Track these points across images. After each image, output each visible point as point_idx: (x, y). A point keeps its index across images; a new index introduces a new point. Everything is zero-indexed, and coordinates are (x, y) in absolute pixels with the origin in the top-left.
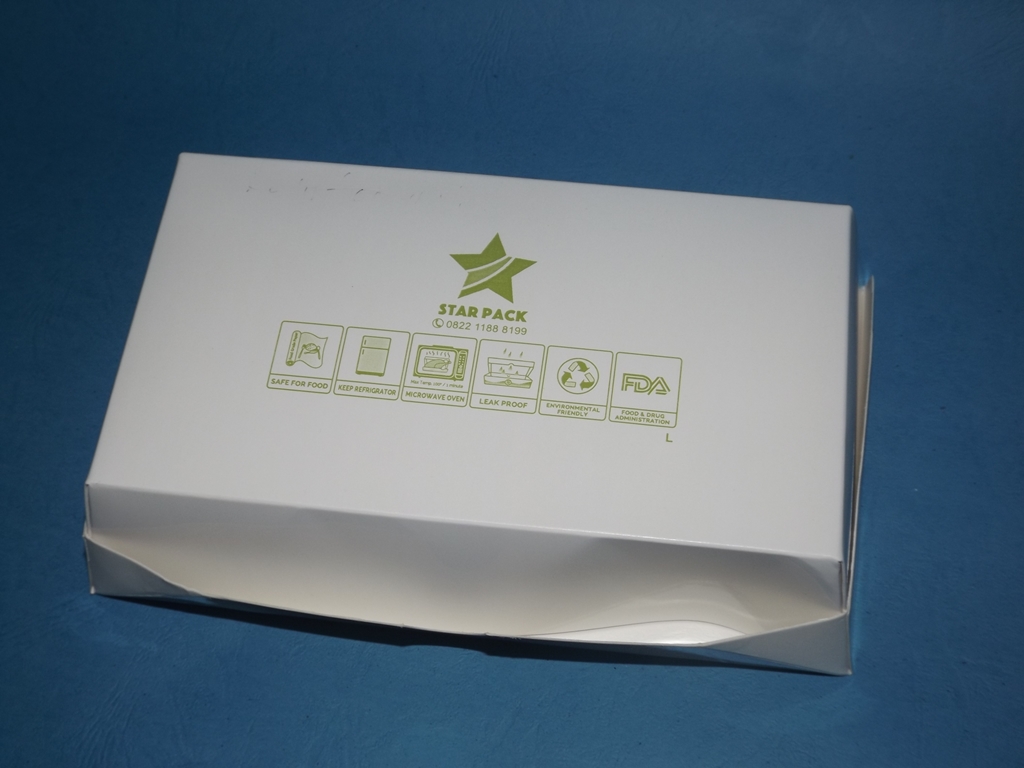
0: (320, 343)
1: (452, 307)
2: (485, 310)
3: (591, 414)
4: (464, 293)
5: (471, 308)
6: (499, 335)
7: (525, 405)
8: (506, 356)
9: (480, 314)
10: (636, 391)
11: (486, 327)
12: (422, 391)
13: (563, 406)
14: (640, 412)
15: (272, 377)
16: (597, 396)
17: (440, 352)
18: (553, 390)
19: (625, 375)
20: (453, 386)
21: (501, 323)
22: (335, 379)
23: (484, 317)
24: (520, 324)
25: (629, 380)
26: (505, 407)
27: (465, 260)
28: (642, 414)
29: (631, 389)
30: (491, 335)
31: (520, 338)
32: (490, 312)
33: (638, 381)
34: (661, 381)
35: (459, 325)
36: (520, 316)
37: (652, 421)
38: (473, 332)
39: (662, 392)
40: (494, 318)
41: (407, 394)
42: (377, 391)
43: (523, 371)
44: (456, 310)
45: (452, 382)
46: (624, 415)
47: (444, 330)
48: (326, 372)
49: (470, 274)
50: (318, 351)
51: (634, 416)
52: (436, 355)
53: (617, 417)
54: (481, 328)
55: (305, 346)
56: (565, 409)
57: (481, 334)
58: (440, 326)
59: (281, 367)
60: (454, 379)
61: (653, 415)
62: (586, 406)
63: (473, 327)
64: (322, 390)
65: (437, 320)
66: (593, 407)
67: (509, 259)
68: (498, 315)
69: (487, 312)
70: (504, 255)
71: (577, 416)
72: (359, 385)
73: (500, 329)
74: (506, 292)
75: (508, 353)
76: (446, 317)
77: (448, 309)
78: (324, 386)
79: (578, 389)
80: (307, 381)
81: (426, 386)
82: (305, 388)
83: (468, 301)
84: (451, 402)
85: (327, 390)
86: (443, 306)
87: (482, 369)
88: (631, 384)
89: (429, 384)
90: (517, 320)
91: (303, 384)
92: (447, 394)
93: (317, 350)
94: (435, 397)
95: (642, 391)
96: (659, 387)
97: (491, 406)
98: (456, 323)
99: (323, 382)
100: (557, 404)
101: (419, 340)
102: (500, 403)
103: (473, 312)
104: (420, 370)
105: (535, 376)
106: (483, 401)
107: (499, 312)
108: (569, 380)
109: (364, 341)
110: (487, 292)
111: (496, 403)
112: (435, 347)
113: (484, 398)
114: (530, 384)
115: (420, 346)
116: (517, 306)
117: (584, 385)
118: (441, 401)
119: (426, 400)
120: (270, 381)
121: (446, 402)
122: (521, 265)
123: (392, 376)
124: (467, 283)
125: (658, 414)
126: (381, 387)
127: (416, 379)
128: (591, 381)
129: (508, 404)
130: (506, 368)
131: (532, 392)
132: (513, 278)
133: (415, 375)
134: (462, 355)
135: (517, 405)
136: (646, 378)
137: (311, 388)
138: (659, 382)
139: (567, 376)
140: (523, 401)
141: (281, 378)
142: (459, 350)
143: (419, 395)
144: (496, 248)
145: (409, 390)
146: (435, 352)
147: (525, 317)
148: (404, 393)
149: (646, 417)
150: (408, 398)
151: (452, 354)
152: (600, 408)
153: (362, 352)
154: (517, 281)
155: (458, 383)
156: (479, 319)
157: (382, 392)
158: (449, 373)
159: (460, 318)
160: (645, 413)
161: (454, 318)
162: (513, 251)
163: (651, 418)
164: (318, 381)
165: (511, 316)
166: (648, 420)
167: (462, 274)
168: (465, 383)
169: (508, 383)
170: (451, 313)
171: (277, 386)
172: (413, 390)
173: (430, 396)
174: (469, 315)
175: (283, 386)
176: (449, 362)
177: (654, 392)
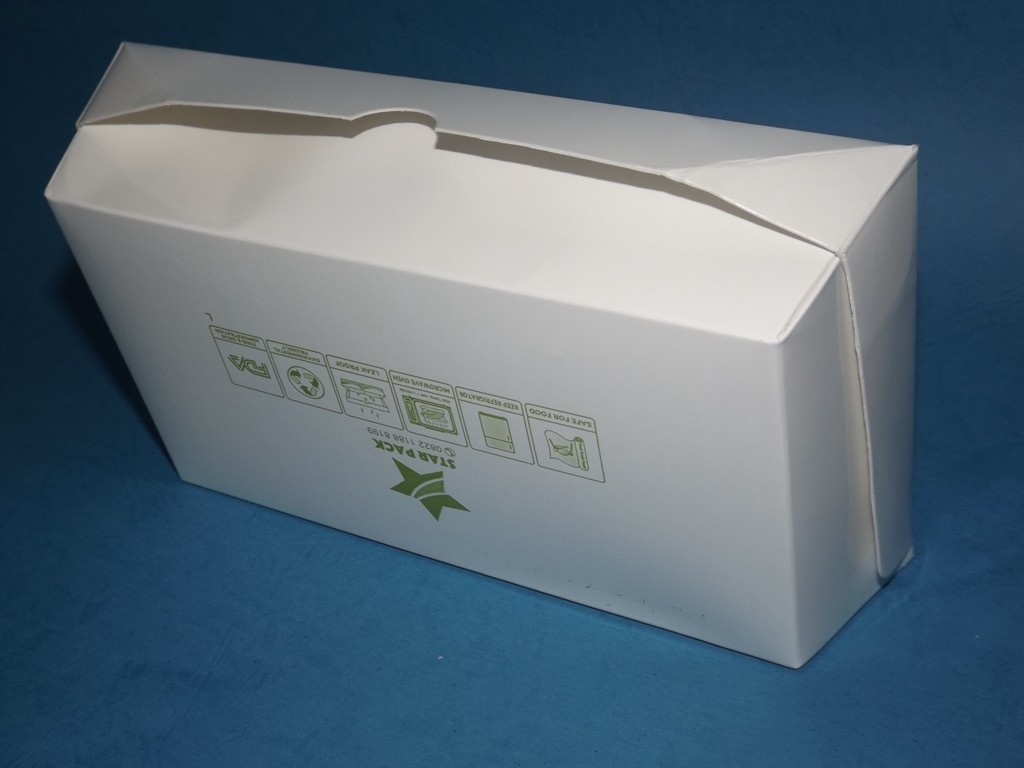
0: (556, 454)
1: (444, 465)
2: (413, 456)
3: (280, 347)
4: (440, 475)
5: (427, 460)
6: (390, 431)
7: (338, 364)
8: (375, 411)
9: (417, 454)
11: (405, 441)
12: (435, 391)
13: (305, 357)
14: (242, 343)
15: (593, 429)
16: (283, 363)
17: (436, 426)
18: (321, 373)
19: (270, 378)
20: (409, 392)
21: (392, 441)
22: (526, 417)
24: (376, 438)
26: (355, 365)
27: (454, 504)
29: (259, 364)
30: (397, 433)
31: (371, 425)
32: (408, 454)
33: (257, 370)
34: (240, 368)
35: (430, 447)
36: (380, 445)
37: (229, 334)
38: (414, 438)
39: (234, 357)
40: (402, 448)
41: (448, 391)
42: (479, 398)
43: (354, 395)
44: (439, 461)
45: (412, 396)
46: (253, 342)
47: (442, 445)
48: (537, 425)
49: (442, 490)
50: (555, 447)
51: (245, 340)
52: (438, 423)
53: (257, 341)
54: (410, 441)
55: (571, 454)
56: (303, 355)
58: (447, 449)
59: (587, 437)
60: (411, 398)
61: (231, 339)
62: (286, 355)
63: (416, 443)
64: (534, 408)
65: (452, 455)
66: (281, 353)
67: (416, 497)
68: (399, 449)
69: (411, 454)
70: (422, 501)
71: (291, 348)
72: (498, 407)
73: (392, 437)
74: (402, 468)
75: (375, 414)
76: (445, 456)
77: (447, 463)
78: (534, 412)
79: (301, 371)
80: (554, 419)
81: (434, 396)
82: (552, 412)
83: (437, 468)
84: (404, 376)
85: (529, 407)
86: (453, 467)
87: (389, 400)
88: (261, 369)
89: (432, 397)
90: (381, 442)
91: (556, 417)
92: (411, 385)
94: (421, 384)
95: (253, 363)
96: (238, 362)
97: (368, 368)
98: (433, 449)
99: (537, 416)
100: (311, 361)
101: (460, 440)
102: (360, 369)
103: (423, 456)
104: (446, 411)
106: (376, 373)
107: (400, 452)
108: (311, 381)
109: (512, 448)
110: (421, 472)
111: (364, 370)
112: (442, 430)
113: (376, 376)
114: (342, 383)
115: (456, 434)
116: (387, 454)
117: (298, 374)
118: (415, 379)
119: (429, 383)
120: (593, 425)
121: (409, 378)
122: (402, 489)
123: (470, 410)
124: (442, 483)
125: (228, 340)
126: (476, 401)
127: (446, 404)
128: (293, 377)
129: (352, 367)
130: (370, 400)
131: (338, 375)
133: (449, 408)
134: (415, 420)
135: (344, 365)
136: (252, 372)
137: (546, 411)
139: (315, 384)
140: (341, 367)
141: (583, 427)
142: (419, 424)
143: (437, 388)
144: (433, 509)
145: (448, 394)
146: (440, 427)
147: (376, 444)
148: (451, 392)
149: (236, 338)
150: (447, 387)
151: (423, 421)
152: (275, 351)
153: (510, 437)
154: (399, 476)
155: (407, 394)
156: (414, 449)
157: (473, 397)
158: (418, 404)
159: (432, 453)
160: (238, 342)
161: (437, 454)
162: (416, 503)
163: (231, 336)
164: (542, 417)
165: (389, 447)
167: (450, 492)
168: (399, 392)
169: (363, 387)
170: (442, 459)
171: (583, 420)
172: (444, 393)
173: (426, 385)
174: (425, 454)
175: (577, 418)
176: (423, 414)
177: (240, 359)
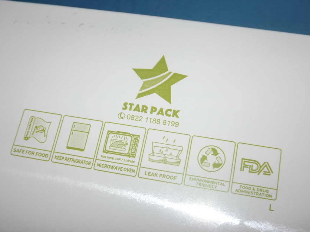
0: (46, 126)
1: (131, 105)
2: (153, 108)
3: (219, 187)
4: (140, 96)
5: (143, 106)
6: (161, 126)
7: (175, 178)
8: (164, 141)
9: (149, 110)
10: (250, 172)
11: (152, 120)
12: (108, 163)
13: (201, 180)
14: (252, 187)
15: (15, 147)
16: (223, 174)
17: (121, 136)
18: (195, 168)
19: (243, 159)
20: (128, 161)
21: (163, 118)
22: (53, 151)
23: (151, 113)
24: (175, 119)
25: (246, 163)
26: (161, 178)
27: (142, 73)
28: (254, 189)
29: (246, 170)
30: (155, 126)
31: (174, 129)
32: (156, 109)
33: (251, 164)
34: (267, 165)
35: (135, 118)
36: (175, 113)
37: (260, 194)
38: (143, 124)
39: (268, 173)
40: (158, 114)
41: (98, 165)
42: (79, 161)
43: (175, 153)
44: (133, 107)
45: (127, 158)
46: (241, 189)
47: (125, 121)
48: (48, 146)
49: (145, 83)
51: (248, 190)
52: (118, 139)
53: (237, 190)
54: (149, 120)
55: (36, 127)
56: (202, 183)
57: (149, 125)
58: (122, 118)
59: (21, 141)
60: (129, 156)
61: (261, 190)
62: (216, 181)
63: (144, 120)
64: (44, 158)
65: (121, 114)
66: (221, 182)
67: (170, 73)
68: (161, 112)
69: (154, 109)
70: (167, 70)
71: (209, 188)
72: (68, 156)
73: (162, 122)
74: (167, 96)
75: (165, 139)
76: (127, 112)
77: (128, 106)
78: (46, 156)
79: (211, 168)
80: (36, 151)
81: (111, 160)
82: (34, 156)
83: (142, 101)
84: (126, 173)
85: (47, 159)
86: (125, 104)
87: (148, 150)
88: (246, 166)
89: (113, 158)
90: (173, 116)
91: (33, 153)
92: (124, 166)
93: (44, 130)
94: (116, 168)
95: (252, 171)
96: (265, 169)
97: (152, 177)
98: (133, 116)
99: (45, 153)
100: (197, 178)
101: (109, 127)
102: (158, 175)
103: (144, 109)
104: (107, 149)
105: (183, 157)
106: (147, 173)
107: (161, 110)
108: (206, 161)
109: (73, 126)
110: (155, 95)
111: (156, 175)
112: (119, 133)
113: (148, 171)
114: (179, 162)
115: (109, 131)
116: (173, 106)
117: (216, 165)
118: (119, 172)
119: (110, 170)
120: (13, 150)
121: (123, 172)
122: (178, 77)
123: (89, 152)
124: (142, 89)
125: (264, 189)
126: (81, 159)
127: (105, 154)
128: (220, 163)
129: (164, 176)
130: (164, 150)
131: (180, 169)
132: (172, 86)
133: (104, 152)
134: (135, 138)
135: (170, 177)
136: (257, 162)
137: (37, 157)
138: (266, 166)
139: (204, 158)
140: (174, 175)
141: (20, 148)
142: (134, 135)
143: (106, 166)
144: (162, 65)
145: (99, 162)
146: (118, 136)
147: (178, 114)
148: (96, 164)
149: (256, 191)
150: (98, 168)
151: (129, 138)
152: (226, 184)
153: (71, 133)
154: (175, 88)
155: (131, 159)
156: (148, 115)
157: (82, 162)
158: (126, 152)
159: (136, 113)
160: (256, 188)
161: (132, 113)
162: (173, 68)
163: (259, 192)
164: (42, 152)
165: (169, 113)
166: (257, 194)
167: (139, 82)
168: (136, 159)
169: (164, 161)
170: (130, 109)
171: (17, 153)
172: (102, 163)
173: (112, 167)
174: (142, 111)
175: (21, 154)
176: (127, 144)
177: (262, 172)
